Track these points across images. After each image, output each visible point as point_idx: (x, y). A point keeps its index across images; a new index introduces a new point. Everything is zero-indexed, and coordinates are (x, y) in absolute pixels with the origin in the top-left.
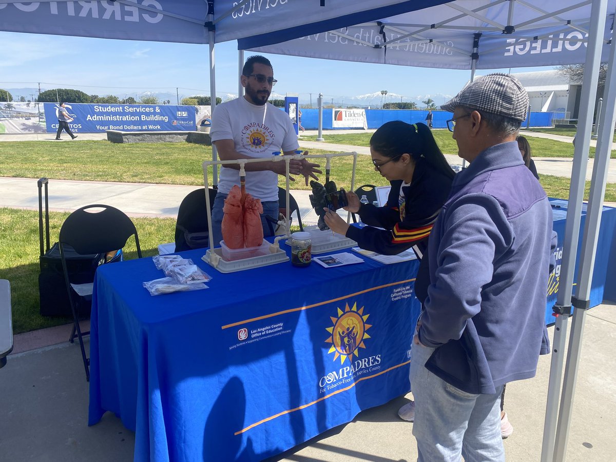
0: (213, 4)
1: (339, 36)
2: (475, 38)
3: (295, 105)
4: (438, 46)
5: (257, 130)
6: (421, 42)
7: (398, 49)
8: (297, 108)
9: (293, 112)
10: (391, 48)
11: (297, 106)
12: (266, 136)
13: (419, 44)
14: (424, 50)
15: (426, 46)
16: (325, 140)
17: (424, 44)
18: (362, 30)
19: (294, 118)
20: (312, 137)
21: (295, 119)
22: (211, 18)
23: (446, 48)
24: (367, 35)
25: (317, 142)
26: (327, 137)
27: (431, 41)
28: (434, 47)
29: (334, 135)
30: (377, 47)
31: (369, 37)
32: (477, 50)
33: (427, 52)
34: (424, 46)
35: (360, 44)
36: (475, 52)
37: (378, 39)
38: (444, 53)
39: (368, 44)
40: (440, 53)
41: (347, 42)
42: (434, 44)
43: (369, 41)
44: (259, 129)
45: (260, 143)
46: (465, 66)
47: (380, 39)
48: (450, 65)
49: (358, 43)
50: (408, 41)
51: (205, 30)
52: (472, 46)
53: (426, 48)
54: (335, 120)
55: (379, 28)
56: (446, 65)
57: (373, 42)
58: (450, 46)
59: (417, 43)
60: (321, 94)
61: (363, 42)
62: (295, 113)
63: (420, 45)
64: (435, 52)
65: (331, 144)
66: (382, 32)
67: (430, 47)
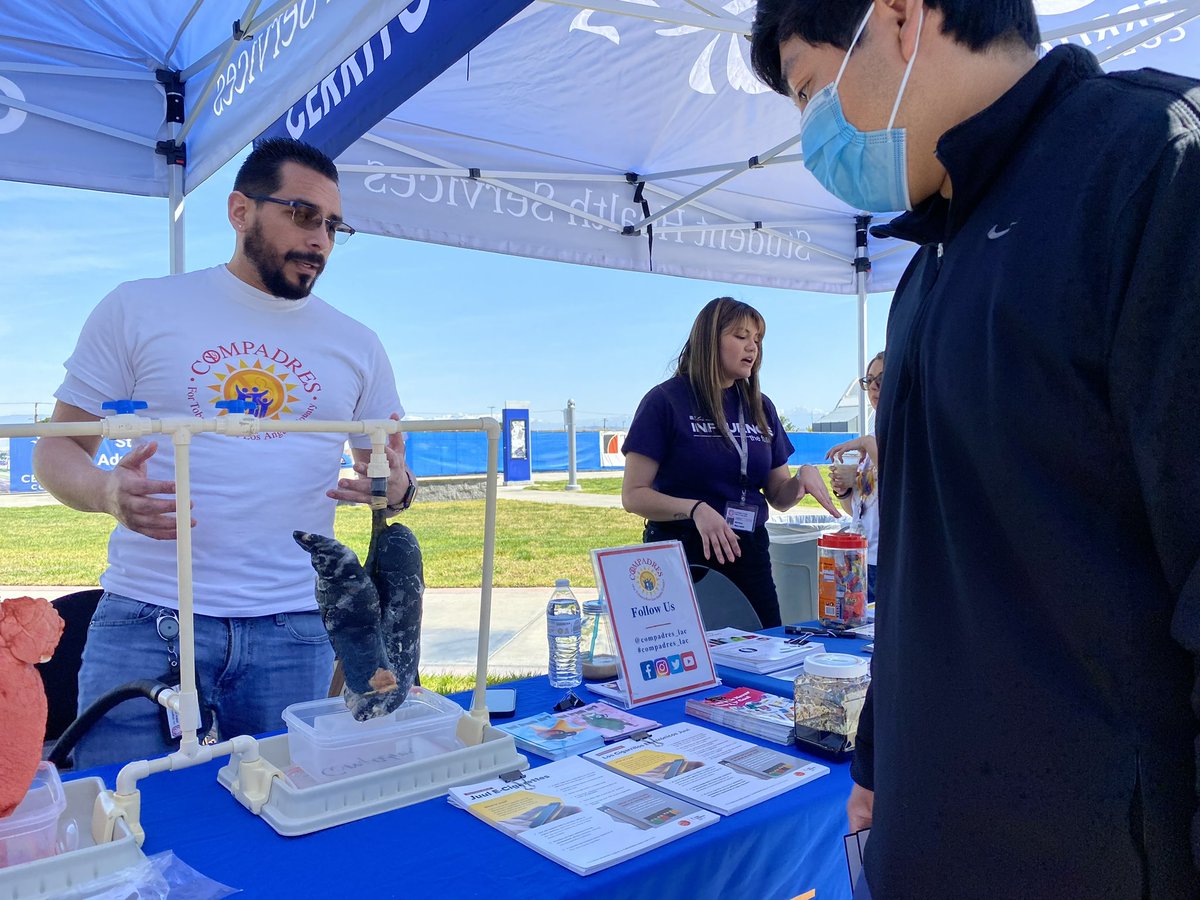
0: (181, 100)
1: (531, 201)
2: (857, 226)
3: (523, 423)
4: (775, 238)
5: (258, 365)
6: (734, 227)
7: (679, 240)
8: (527, 430)
9: (520, 437)
10: (663, 238)
11: (527, 425)
12: (290, 387)
13: (729, 231)
14: (742, 245)
15: (747, 238)
16: (583, 487)
17: (743, 233)
18: (588, 191)
19: (520, 449)
20: (557, 483)
21: (524, 450)
22: (174, 133)
23: (796, 245)
24: (603, 205)
25: (566, 493)
26: (585, 483)
27: (758, 225)
28: (766, 241)
29: (603, 479)
30: (629, 230)
31: (607, 211)
32: (866, 252)
33: (750, 251)
34: (743, 239)
35: (586, 225)
36: (861, 255)
37: (631, 213)
38: (789, 256)
39: (606, 223)
40: (781, 253)
41: (551, 218)
42: (766, 235)
43: (607, 217)
44: (266, 363)
45: (265, 407)
46: (842, 285)
47: (634, 215)
48: (807, 282)
49: (579, 219)
50: (704, 222)
51: (159, 161)
52: (854, 243)
53: (746, 243)
54: (606, 452)
55: (632, 189)
56: (797, 281)
57: (618, 221)
58: (803, 238)
59: (724, 228)
60: (573, 400)
61: (593, 218)
62: (523, 438)
63: (732, 235)
64: (769, 253)
65: (595, 495)
66: (638, 198)
67: (756, 239)
